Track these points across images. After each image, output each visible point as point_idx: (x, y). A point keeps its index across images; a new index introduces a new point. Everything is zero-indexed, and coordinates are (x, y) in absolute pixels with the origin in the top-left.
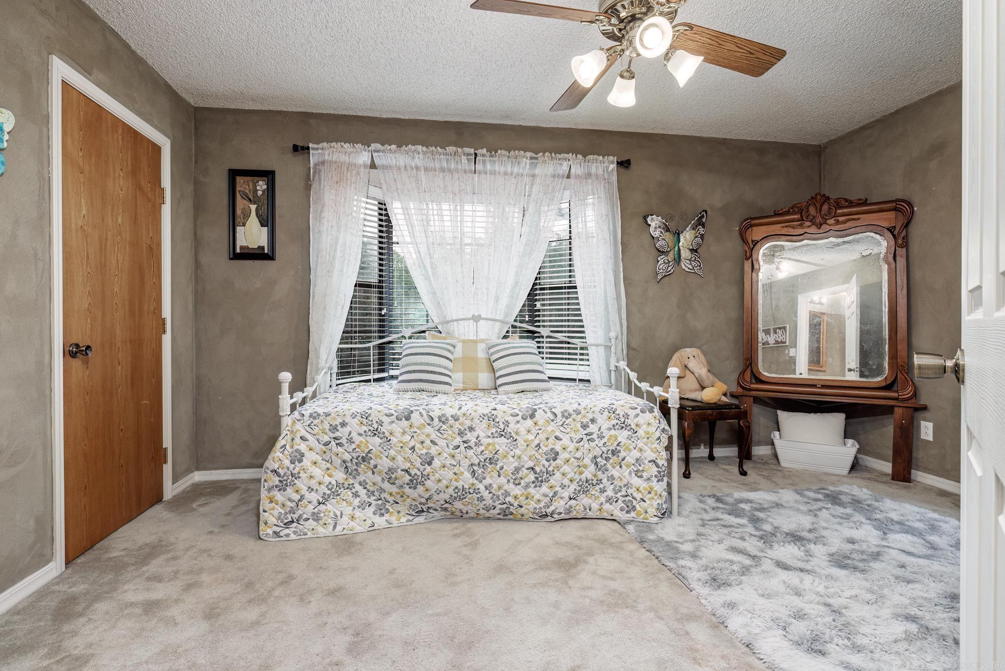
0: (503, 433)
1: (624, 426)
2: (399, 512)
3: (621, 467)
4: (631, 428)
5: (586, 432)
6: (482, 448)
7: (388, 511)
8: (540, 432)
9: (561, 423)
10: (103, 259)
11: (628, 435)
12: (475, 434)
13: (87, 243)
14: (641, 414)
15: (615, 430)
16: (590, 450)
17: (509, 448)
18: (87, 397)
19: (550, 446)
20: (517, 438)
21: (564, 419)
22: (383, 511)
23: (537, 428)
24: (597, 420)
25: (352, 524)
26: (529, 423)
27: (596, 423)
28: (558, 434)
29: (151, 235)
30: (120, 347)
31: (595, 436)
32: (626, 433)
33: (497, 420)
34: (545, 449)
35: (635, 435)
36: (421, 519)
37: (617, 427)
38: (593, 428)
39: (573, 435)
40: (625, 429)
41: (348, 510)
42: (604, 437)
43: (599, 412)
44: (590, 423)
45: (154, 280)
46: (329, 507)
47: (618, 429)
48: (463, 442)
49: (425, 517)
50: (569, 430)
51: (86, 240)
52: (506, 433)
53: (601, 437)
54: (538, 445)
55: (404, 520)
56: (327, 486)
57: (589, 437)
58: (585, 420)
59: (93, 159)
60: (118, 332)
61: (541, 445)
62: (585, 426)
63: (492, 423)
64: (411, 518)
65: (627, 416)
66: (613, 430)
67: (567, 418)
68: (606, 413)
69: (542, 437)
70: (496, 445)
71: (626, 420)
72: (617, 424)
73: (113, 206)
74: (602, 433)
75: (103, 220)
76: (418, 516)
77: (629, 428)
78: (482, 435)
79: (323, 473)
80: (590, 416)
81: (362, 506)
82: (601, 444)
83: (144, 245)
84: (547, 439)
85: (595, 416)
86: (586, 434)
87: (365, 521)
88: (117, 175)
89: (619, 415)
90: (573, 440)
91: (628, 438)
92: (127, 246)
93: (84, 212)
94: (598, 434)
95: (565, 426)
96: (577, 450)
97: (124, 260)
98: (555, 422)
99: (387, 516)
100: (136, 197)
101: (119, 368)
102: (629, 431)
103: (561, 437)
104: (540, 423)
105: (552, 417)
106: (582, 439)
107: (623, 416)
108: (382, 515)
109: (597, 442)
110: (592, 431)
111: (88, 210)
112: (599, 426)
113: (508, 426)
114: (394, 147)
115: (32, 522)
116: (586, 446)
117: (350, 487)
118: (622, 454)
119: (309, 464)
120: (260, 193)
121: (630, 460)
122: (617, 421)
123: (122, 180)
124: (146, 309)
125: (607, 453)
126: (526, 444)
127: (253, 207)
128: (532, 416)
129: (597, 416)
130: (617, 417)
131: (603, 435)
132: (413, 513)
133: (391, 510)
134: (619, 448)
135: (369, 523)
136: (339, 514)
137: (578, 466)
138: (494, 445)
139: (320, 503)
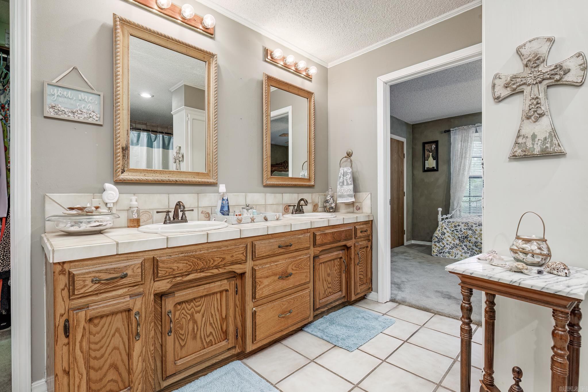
46: (454, 251)
56: (453, 244)
79: (452, 240)
81: (465, 253)
117: (461, 246)
119: (447, 236)
120: (433, 149)
127: (431, 154)
136: (457, 253)
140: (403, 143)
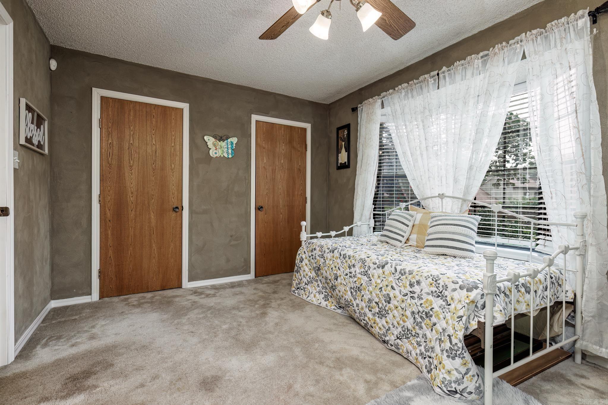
0: (366, 273)
1: (440, 295)
2: (332, 303)
3: (432, 330)
4: (446, 300)
5: (411, 290)
6: (355, 279)
7: (328, 300)
8: (384, 279)
9: (398, 277)
10: (274, 177)
11: (441, 305)
12: (355, 269)
13: (266, 172)
14: (459, 290)
15: (432, 296)
16: (410, 305)
17: (367, 284)
18: (266, 224)
19: (388, 292)
20: (372, 279)
21: (400, 275)
22: (327, 299)
23: (384, 276)
24: (421, 282)
25: (314, 299)
26: (380, 271)
27: (420, 285)
28: (394, 285)
29: (300, 164)
30: (282, 208)
31: (416, 295)
32: (440, 302)
33: (365, 264)
34: (385, 292)
35: (448, 307)
36: (339, 311)
37: (435, 294)
38: (417, 289)
39: (402, 289)
40: (441, 299)
41: (314, 292)
42: (422, 299)
43: (425, 277)
44: (416, 283)
45: (301, 182)
46: (309, 287)
47: (435, 296)
48: (350, 272)
49: (341, 311)
50: (401, 284)
51: (266, 171)
52: (367, 274)
53: (420, 298)
54: (381, 288)
55: (333, 307)
56: (309, 277)
57: (412, 295)
58: (413, 280)
59: (269, 143)
60: (281, 202)
61: (383, 289)
62: (411, 285)
63: (363, 265)
64: (336, 308)
65: (446, 287)
66: (431, 296)
67: (402, 275)
68: (430, 280)
69: (385, 283)
70: (362, 280)
71: (444, 291)
72: (436, 291)
73: (279, 157)
74: (422, 295)
75: (274, 163)
76: (339, 309)
77: (444, 299)
78: (358, 271)
79: (309, 271)
80: (417, 278)
81: (320, 292)
82: (418, 304)
83: (296, 169)
84: (387, 286)
85: (421, 279)
86: (410, 292)
87: (318, 300)
88: (281, 145)
89: (439, 284)
90: (402, 293)
91: (440, 307)
92: (286, 171)
93: (265, 161)
94: (418, 295)
95: (400, 281)
96: (403, 301)
97: (284, 176)
98: (394, 275)
99: (327, 302)
100: (291, 152)
101: (281, 215)
102: (444, 301)
103: (396, 288)
104: (386, 273)
105: (393, 271)
106: (407, 294)
107: (443, 286)
108: (326, 301)
109: (416, 301)
110: (415, 290)
111: (267, 161)
112: (421, 288)
113: (369, 270)
114: (391, 91)
115: (243, 260)
116: (409, 301)
117: (317, 281)
118: (434, 319)
119: (304, 264)
120: (345, 136)
121: (439, 327)
122: (436, 289)
123: (283, 146)
124: (296, 193)
125: (422, 313)
126: (375, 285)
127: (343, 143)
128: (383, 267)
129: (422, 280)
130: (437, 285)
131: (422, 297)
132: (338, 306)
133: (330, 300)
134: (431, 313)
135: (319, 301)
136: (311, 292)
137: (403, 314)
138: (361, 280)
139: (306, 284)
140: (305, 130)
